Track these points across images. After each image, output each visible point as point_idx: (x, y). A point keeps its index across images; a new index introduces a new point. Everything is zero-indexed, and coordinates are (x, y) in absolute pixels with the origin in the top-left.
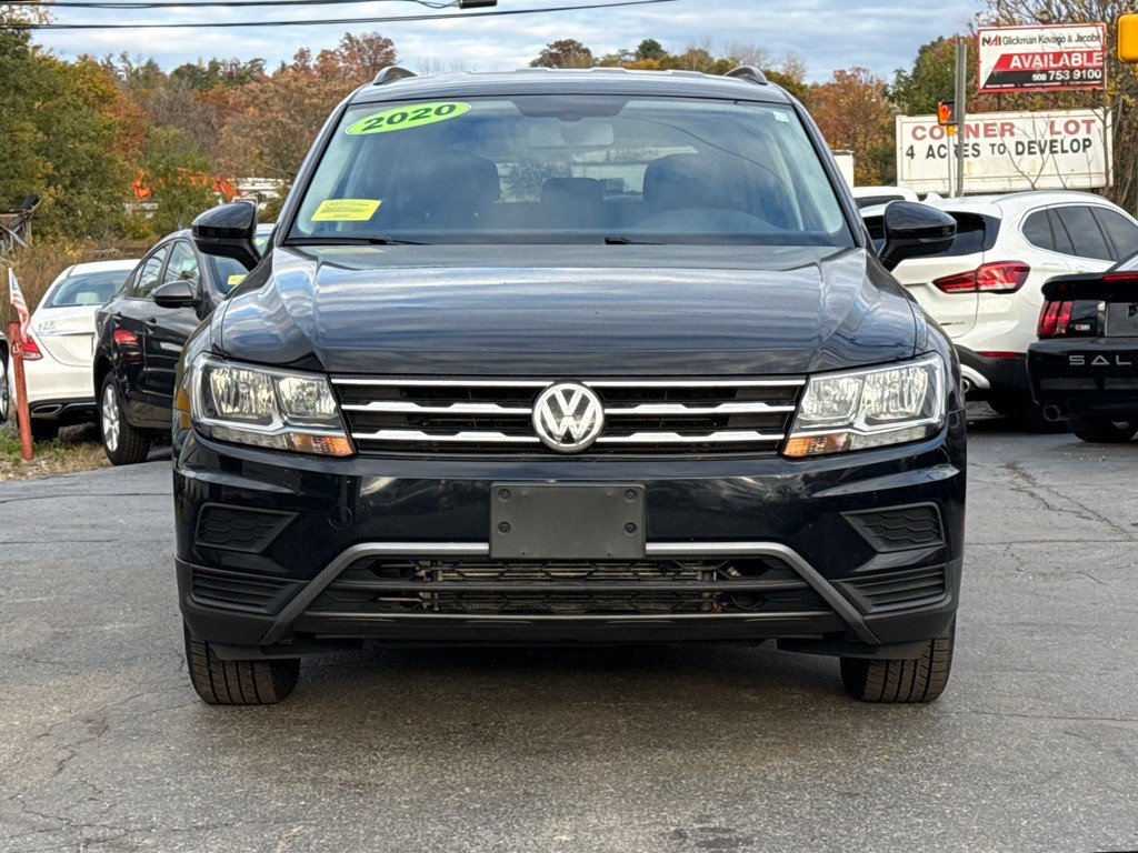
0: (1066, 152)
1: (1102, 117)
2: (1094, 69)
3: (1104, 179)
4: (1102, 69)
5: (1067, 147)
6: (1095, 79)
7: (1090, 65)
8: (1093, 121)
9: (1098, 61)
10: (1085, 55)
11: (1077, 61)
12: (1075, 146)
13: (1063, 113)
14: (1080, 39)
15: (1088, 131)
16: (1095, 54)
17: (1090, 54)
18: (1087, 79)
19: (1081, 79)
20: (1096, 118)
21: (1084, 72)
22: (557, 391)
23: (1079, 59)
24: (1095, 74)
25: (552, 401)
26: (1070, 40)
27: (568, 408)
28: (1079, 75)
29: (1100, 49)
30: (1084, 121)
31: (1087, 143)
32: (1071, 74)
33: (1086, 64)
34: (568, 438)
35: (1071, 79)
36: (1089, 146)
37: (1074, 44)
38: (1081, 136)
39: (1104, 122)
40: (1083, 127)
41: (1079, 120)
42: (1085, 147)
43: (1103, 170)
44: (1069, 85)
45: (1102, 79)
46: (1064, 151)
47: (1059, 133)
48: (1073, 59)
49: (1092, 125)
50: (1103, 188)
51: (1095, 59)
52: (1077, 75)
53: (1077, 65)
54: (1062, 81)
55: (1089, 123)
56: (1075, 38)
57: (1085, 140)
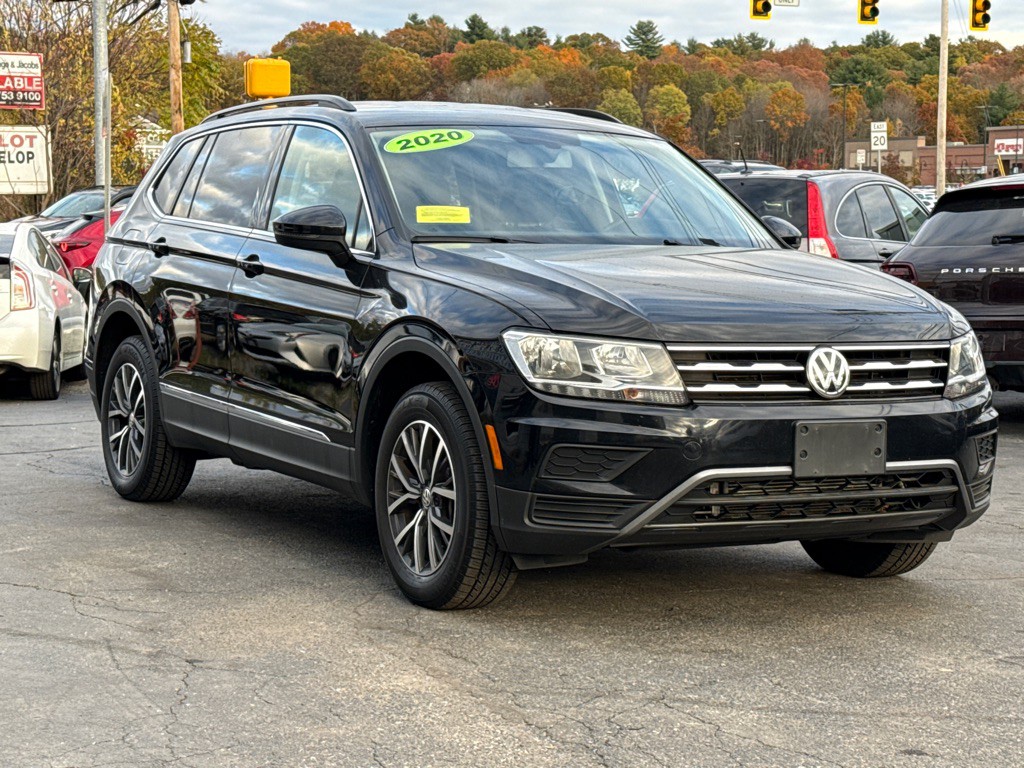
0: (13, 162)
1: (45, 134)
2: (34, 92)
3: (46, 187)
4: (40, 92)
5: (13, 158)
6: (35, 101)
7: (30, 88)
8: (35, 137)
9: (37, 86)
10: (26, 79)
11: (21, 84)
12: (20, 157)
13: (9, 128)
14: (22, 65)
15: (31, 145)
16: (35, 80)
17: (30, 80)
18: (29, 101)
19: (24, 100)
20: (39, 135)
21: (26, 94)
22: (820, 352)
23: (21, 83)
24: (35, 97)
25: (819, 361)
26: (13, 66)
27: (830, 366)
28: (21, 97)
29: (39, 75)
30: (27, 137)
31: (30, 155)
32: (15, 95)
33: (27, 88)
34: (832, 388)
35: (15, 99)
36: (32, 158)
37: (16, 69)
38: (25, 148)
39: (46, 139)
40: (27, 142)
41: (23, 135)
42: (29, 159)
43: (46, 179)
44: (12, 105)
45: (40, 101)
46: (11, 162)
47: (7, 145)
48: (16, 83)
49: (35, 141)
50: (45, 195)
51: (35, 83)
52: (20, 96)
53: (19, 87)
54: (7, 101)
55: (32, 138)
56: (16, 64)
57: (29, 153)
